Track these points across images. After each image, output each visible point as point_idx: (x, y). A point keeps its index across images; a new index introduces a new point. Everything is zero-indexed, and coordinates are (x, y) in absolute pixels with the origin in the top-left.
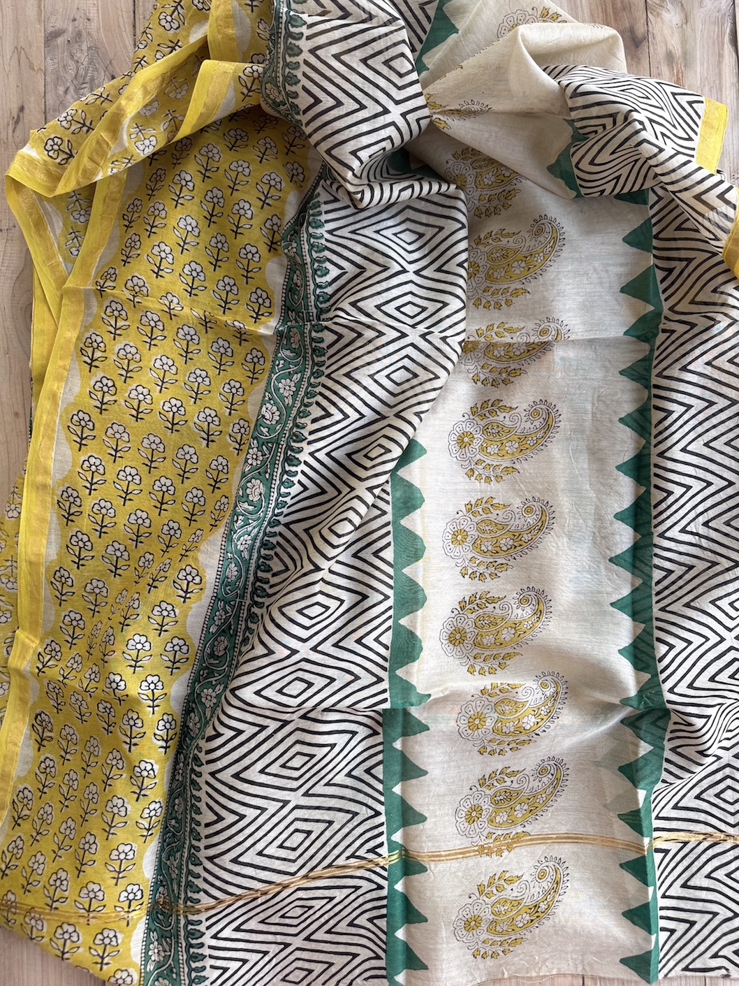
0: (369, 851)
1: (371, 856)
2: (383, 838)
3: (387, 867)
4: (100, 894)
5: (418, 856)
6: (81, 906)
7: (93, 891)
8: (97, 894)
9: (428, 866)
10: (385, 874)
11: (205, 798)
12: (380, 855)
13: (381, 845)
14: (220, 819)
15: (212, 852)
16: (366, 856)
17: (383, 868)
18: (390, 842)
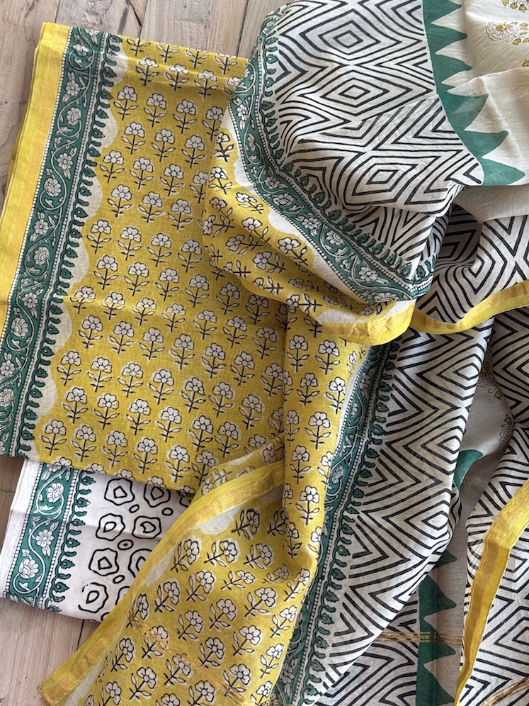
0: (401, 625)
1: (403, 630)
2: (416, 616)
3: (418, 645)
4: (247, 679)
5: (446, 639)
6: (227, 679)
7: (242, 672)
8: (244, 677)
9: (455, 649)
10: (416, 650)
11: (340, 609)
12: (412, 631)
13: (414, 622)
14: (351, 630)
15: (336, 660)
16: (398, 628)
17: (414, 644)
18: (423, 623)
